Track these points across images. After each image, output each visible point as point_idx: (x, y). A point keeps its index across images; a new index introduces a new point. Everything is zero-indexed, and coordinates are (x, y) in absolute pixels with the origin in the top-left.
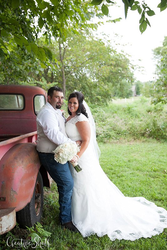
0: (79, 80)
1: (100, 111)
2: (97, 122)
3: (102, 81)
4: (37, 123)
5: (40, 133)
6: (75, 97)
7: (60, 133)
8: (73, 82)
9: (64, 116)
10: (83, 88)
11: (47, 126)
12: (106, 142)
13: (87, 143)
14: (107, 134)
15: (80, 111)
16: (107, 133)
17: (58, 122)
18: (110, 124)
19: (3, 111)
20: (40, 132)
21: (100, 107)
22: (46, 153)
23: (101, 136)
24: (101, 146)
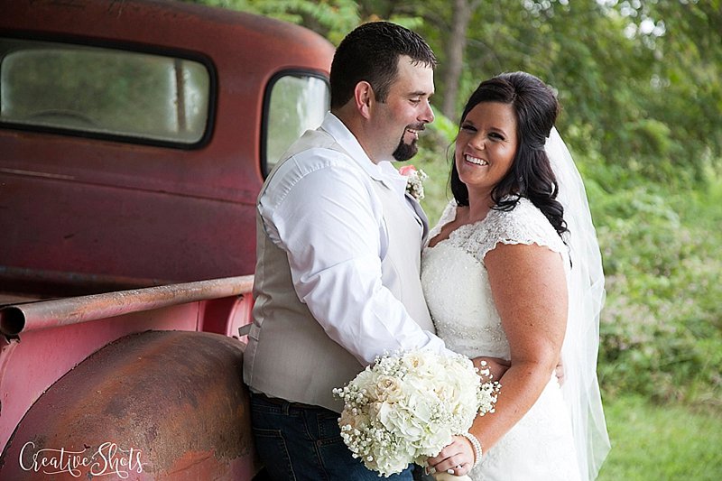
0: (549, 21)
1: (648, 208)
2: (626, 273)
3: (688, 33)
4: (259, 227)
5: (273, 286)
6: (502, 98)
7: (382, 294)
8: (512, 27)
9: (418, 201)
10: (569, 68)
11: (312, 249)
12: (666, 399)
13: (537, 375)
14: (676, 351)
15: (522, 188)
16: (677, 343)
17: (381, 229)
18: (702, 295)
19: (87, 144)
20: (271, 280)
21: (656, 188)
22: (295, 407)
23: (636, 356)
24: (634, 416)
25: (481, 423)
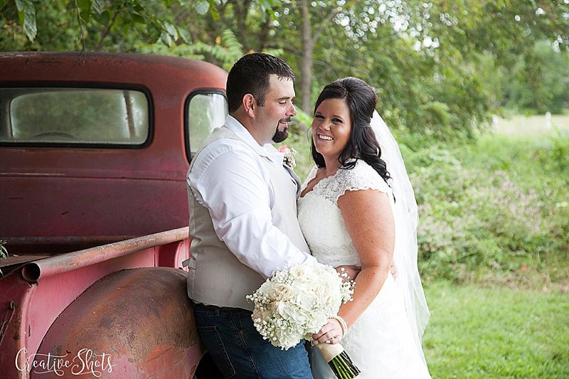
0: (365, 44)
1: (440, 159)
2: (430, 202)
3: (454, 44)
4: (189, 194)
5: (201, 232)
7: (272, 231)
8: (341, 50)
9: (292, 169)
10: (381, 73)
11: (225, 205)
12: (463, 281)
13: (379, 274)
14: (466, 249)
16: (467, 244)
17: (269, 188)
18: (479, 211)
19: (71, 151)
20: (199, 228)
21: (444, 145)
22: (223, 310)
23: (441, 254)
24: (444, 294)
25: (345, 308)
